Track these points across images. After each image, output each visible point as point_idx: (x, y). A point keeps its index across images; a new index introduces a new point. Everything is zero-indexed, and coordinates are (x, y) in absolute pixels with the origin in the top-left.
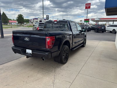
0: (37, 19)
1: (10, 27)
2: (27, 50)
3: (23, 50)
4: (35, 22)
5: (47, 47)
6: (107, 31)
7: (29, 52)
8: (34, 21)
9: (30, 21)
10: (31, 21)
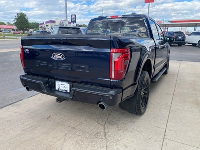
0: (54, 22)
1: (3, 37)
2: (57, 83)
3: (48, 83)
4: (50, 27)
5: (113, 77)
6: (187, 44)
7: (63, 89)
8: (47, 26)
9: (40, 26)
10: (43, 26)
